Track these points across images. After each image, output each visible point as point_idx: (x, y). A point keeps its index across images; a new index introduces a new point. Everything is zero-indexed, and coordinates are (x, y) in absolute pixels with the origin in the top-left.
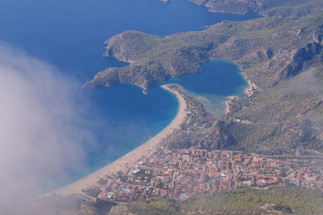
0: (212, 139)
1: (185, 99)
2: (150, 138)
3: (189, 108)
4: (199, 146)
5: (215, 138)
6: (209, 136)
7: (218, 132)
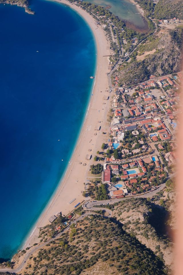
0: (173, 59)
1: (84, 8)
2: (91, 77)
3: (98, 20)
4: (160, 71)
5: (176, 57)
6: (168, 56)
7: (177, 49)
